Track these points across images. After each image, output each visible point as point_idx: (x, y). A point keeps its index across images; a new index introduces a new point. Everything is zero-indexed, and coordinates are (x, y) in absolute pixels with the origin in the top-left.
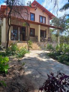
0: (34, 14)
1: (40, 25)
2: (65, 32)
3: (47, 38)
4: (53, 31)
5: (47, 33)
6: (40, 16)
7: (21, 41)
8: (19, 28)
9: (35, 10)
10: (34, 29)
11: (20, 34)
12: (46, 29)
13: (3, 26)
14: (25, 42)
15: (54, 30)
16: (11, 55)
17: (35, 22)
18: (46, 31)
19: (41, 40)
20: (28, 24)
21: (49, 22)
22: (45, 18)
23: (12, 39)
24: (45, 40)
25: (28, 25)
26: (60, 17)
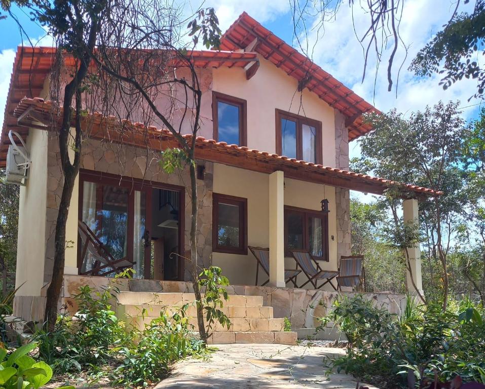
0: (241, 105)
1: (280, 175)
2: (458, 217)
3: (332, 265)
4: (372, 219)
5: (332, 230)
6: (281, 116)
7: (153, 282)
8: (138, 195)
9: (249, 74)
10: (242, 204)
11: (146, 236)
12: (325, 203)
13: (26, 184)
14: (177, 290)
15: (381, 206)
16: (74, 371)
17: (244, 153)
18: (323, 216)
19: (291, 279)
20: (201, 169)
21: (342, 152)
22: (317, 126)
23: (88, 268)
24: (319, 273)
25: (201, 176)
26: (419, 117)
